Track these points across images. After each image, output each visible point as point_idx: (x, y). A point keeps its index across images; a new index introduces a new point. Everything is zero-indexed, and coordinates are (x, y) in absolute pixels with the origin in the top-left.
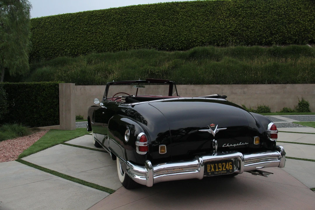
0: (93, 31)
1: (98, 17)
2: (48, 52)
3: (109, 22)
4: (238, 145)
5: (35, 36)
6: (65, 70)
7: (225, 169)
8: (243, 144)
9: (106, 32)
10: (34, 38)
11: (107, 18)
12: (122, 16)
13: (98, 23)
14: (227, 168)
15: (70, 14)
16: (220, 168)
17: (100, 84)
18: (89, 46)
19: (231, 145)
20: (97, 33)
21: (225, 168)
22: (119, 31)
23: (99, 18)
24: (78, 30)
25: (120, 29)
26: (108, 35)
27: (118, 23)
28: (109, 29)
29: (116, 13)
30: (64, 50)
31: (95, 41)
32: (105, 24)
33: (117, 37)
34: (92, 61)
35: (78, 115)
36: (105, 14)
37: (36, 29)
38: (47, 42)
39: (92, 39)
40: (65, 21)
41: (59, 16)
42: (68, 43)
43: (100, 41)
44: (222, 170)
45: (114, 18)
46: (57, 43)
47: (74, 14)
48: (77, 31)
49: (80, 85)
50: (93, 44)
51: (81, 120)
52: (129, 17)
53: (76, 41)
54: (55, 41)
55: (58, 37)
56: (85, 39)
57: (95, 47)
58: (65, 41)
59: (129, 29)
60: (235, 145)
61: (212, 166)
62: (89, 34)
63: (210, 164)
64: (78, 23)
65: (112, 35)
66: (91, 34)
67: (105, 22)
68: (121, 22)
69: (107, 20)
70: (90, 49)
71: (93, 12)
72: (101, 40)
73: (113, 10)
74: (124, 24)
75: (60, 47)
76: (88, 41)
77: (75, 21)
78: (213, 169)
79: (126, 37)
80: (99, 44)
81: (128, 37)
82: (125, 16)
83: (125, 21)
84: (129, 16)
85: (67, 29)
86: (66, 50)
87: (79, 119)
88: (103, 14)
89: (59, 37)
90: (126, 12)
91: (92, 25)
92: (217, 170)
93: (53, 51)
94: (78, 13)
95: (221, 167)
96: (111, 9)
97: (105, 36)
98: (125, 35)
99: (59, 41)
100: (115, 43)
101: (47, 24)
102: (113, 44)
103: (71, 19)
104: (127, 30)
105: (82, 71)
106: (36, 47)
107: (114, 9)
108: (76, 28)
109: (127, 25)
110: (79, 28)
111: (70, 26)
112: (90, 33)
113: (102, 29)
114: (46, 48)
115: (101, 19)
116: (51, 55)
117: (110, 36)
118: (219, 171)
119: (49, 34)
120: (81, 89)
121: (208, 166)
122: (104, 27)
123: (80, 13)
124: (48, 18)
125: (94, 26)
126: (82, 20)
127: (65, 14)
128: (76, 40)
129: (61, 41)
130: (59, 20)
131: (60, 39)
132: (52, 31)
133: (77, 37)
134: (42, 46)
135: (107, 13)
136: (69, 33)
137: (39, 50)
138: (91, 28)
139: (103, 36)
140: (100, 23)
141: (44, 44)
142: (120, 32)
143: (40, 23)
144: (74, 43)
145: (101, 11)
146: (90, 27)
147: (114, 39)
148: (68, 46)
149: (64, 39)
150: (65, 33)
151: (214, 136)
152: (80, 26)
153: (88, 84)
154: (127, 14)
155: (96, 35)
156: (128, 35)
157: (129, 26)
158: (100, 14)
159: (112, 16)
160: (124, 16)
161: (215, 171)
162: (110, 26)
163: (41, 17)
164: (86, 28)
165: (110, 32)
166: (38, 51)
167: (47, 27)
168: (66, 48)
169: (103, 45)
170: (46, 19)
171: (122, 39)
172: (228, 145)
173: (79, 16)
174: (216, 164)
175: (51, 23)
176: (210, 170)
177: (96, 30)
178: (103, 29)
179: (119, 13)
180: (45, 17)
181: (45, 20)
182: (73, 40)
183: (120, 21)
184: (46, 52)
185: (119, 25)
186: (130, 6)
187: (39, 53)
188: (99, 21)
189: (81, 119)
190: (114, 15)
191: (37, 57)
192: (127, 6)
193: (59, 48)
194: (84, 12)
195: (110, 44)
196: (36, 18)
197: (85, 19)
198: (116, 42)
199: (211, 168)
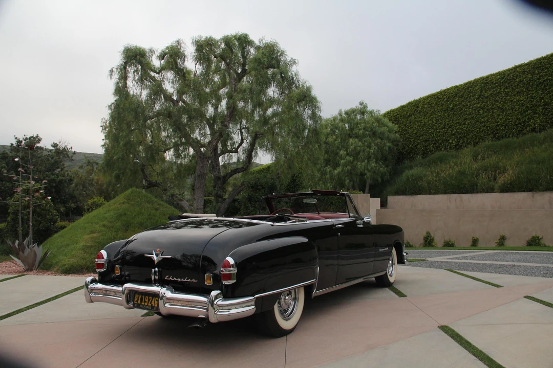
0: (488, 107)
1: (495, 83)
2: (428, 145)
3: (513, 88)
4: (183, 280)
5: (412, 126)
6: (438, 172)
7: (150, 305)
8: (189, 280)
9: (508, 106)
10: (411, 128)
11: (509, 83)
12: (535, 74)
13: (496, 94)
14: (153, 303)
15: (456, 87)
16: (146, 302)
17: (486, 191)
18: (482, 131)
19: (175, 279)
20: (494, 109)
21: (151, 303)
22: (529, 101)
23: (496, 86)
24: (466, 108)
25: (531, 97)
26: (512, 110)
27: (527, 89)
28: (513, 100)
29: (524, 72)
30: (449, 140)
31: (491, 123)
32: (507, 94)
33: (527, 111)
34: (479, 154)
35: (447, 239)
36: (506, 76)
37: (413, 116)
38: (426, 133)
39: (487, 120)
40: (449, 98)
41: (441, 93)
42: (453, 130)
43: (499, 122)
44: (148, 305)
45: (521, 81)
46: (440, 132)
47: (461, 85)
48: (465, 111)
49: (455, 193)
50: (488, 128)
51: (450, 248)
52: (546, 75)
53: (464, 126)
54: (437, 129)
55: (440, 123)
56: (477, 121)
57: (493, 133)
58: (450, 127)
59: (547, 94)
60: (179, 280)
61: (140, 298)
62: (483, 113)
63: (138, 294)
64: (467, 98)
65: (519, 108)
66: (486, 112)
67: (506, 91)
68: (533, 85)
69: (509, 87)
70: (484, 135)
71: (487, 77)
72: (501, 119)
73: (519, 68)
74: (538, 88)
75: (444, 137)
76: (480, 123)
77: (462, 96)
78: (139, 301)
79: (543, 109)
80: (498, 126)
81: (546, 109)
82: (539, 73)
83: (540, 83)
84: (546, 72)
85: (452, 109)
86: (451, 141)
87: (449, 246)
88: (502, 78)
89: (442, 123)
90: (540, 67)
91: (487, 98)
92: (143, 303)
93: (435, 144)
94: (466, 84)
95: (147, 300)
96: (516, 67)
97: (506, 113)
98: (540, 106)
99: (442, 128)
100: (524, 122)
101: (426, 106)
102: (521, 124)
103: (456, 95)
104: (543, 98)
105: (459, 171)
106: (414, 141)
107: (520, 66)
108: (464, 106)
109: (543, 89)
110: (467, 105)
111: (456, 105)
112: (484, 111)
113: (502, 101)
114: (426, 141)
115: (500, 87)
116: (432, 150)
117: (515, 111)
118: (144, 305)
119: (428, 121)
120: (456, 200)
121: (136, 296)
122: (505, 99)
123: (470, 82)
124: (428, 97)
125: (490, 99)
126: (472, 92)
127: (449, 87)
128: (464, 124)
129: (445, 128)
130: (441, 98)
131: (442, 126)
132: (432, 115)
133: (466, 119)
134: (421, 138)
135: (508, 75)
136: (454, 115)
137: (418, 145)
138: (486, 103)
139: (503, 113)
140: (499, 92)
141: (422, 135)
142: (532, 102)
143: (417, 107)
144: (461, 128)
145: (499, 73)
146: (483, 102)
147: (522, 114)
148: (454, 134)
149: (448, 124)
150: (449, 116)
151: (156, 263)
152: (469, 102)
153: (467, 192)
154: (543, 69)
155: (493, 112)
156: (545, 105)
157: (546, 89)
158: (499, 79)
159: (517, 78)
160: (537, 74)
161: (141, 304)
162: (515, 95)
163: (419, 98)
164: (478, 103)
165: (515, 104)
166: (416, 146)
167: (425, 111)
168: (451, 139)
169: (505, 127)
170: (425, 99)
171: (535, 113)
172: (171, 278)
173: (468, 88)
174: (143, 296)
175: (430, 104)
176: (137, 301)
177: (493, 105)
178: (504, 102)
179: (530, 71)
180: (423, 98)
181: (424, 102)
182: (460, 125)
183: (531, 84)
184: (426, 146)
185: (530, 90)
186: (547, 56)
187: (417, 148)
188: (496, 90)
189: (451, 246)
190: (520, 76)
191: (415, 154)
192: (542, 57)
193: (442, 139)
194: (475, 81)
195: (516, 125)
196: (414, 101)
197: (476, 90)
198: (525, 120)
199: (138, 299)
